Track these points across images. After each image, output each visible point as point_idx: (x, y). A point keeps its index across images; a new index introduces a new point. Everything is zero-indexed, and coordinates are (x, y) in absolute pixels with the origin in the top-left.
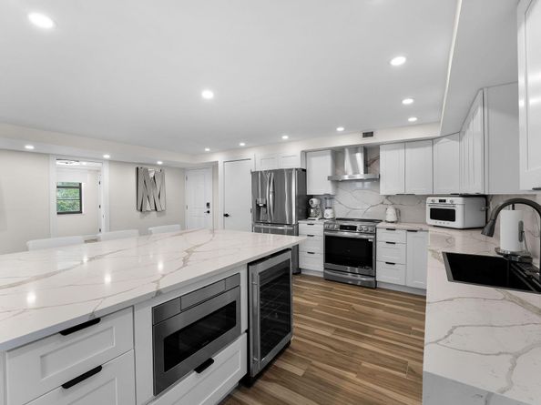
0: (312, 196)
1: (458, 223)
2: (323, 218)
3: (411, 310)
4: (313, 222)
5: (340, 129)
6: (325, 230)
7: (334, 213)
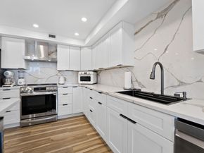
0: (6, 70)
1: (92, 82)
2: (17, 85)
3: (80, 125)
4: (9, 88)
5: (36, 26)
6: (21, 93)
7: (25, 81)
